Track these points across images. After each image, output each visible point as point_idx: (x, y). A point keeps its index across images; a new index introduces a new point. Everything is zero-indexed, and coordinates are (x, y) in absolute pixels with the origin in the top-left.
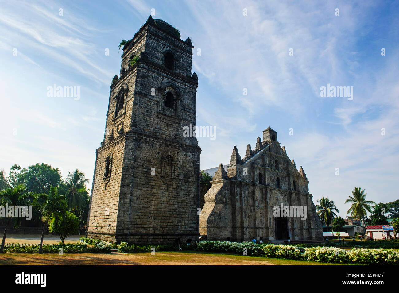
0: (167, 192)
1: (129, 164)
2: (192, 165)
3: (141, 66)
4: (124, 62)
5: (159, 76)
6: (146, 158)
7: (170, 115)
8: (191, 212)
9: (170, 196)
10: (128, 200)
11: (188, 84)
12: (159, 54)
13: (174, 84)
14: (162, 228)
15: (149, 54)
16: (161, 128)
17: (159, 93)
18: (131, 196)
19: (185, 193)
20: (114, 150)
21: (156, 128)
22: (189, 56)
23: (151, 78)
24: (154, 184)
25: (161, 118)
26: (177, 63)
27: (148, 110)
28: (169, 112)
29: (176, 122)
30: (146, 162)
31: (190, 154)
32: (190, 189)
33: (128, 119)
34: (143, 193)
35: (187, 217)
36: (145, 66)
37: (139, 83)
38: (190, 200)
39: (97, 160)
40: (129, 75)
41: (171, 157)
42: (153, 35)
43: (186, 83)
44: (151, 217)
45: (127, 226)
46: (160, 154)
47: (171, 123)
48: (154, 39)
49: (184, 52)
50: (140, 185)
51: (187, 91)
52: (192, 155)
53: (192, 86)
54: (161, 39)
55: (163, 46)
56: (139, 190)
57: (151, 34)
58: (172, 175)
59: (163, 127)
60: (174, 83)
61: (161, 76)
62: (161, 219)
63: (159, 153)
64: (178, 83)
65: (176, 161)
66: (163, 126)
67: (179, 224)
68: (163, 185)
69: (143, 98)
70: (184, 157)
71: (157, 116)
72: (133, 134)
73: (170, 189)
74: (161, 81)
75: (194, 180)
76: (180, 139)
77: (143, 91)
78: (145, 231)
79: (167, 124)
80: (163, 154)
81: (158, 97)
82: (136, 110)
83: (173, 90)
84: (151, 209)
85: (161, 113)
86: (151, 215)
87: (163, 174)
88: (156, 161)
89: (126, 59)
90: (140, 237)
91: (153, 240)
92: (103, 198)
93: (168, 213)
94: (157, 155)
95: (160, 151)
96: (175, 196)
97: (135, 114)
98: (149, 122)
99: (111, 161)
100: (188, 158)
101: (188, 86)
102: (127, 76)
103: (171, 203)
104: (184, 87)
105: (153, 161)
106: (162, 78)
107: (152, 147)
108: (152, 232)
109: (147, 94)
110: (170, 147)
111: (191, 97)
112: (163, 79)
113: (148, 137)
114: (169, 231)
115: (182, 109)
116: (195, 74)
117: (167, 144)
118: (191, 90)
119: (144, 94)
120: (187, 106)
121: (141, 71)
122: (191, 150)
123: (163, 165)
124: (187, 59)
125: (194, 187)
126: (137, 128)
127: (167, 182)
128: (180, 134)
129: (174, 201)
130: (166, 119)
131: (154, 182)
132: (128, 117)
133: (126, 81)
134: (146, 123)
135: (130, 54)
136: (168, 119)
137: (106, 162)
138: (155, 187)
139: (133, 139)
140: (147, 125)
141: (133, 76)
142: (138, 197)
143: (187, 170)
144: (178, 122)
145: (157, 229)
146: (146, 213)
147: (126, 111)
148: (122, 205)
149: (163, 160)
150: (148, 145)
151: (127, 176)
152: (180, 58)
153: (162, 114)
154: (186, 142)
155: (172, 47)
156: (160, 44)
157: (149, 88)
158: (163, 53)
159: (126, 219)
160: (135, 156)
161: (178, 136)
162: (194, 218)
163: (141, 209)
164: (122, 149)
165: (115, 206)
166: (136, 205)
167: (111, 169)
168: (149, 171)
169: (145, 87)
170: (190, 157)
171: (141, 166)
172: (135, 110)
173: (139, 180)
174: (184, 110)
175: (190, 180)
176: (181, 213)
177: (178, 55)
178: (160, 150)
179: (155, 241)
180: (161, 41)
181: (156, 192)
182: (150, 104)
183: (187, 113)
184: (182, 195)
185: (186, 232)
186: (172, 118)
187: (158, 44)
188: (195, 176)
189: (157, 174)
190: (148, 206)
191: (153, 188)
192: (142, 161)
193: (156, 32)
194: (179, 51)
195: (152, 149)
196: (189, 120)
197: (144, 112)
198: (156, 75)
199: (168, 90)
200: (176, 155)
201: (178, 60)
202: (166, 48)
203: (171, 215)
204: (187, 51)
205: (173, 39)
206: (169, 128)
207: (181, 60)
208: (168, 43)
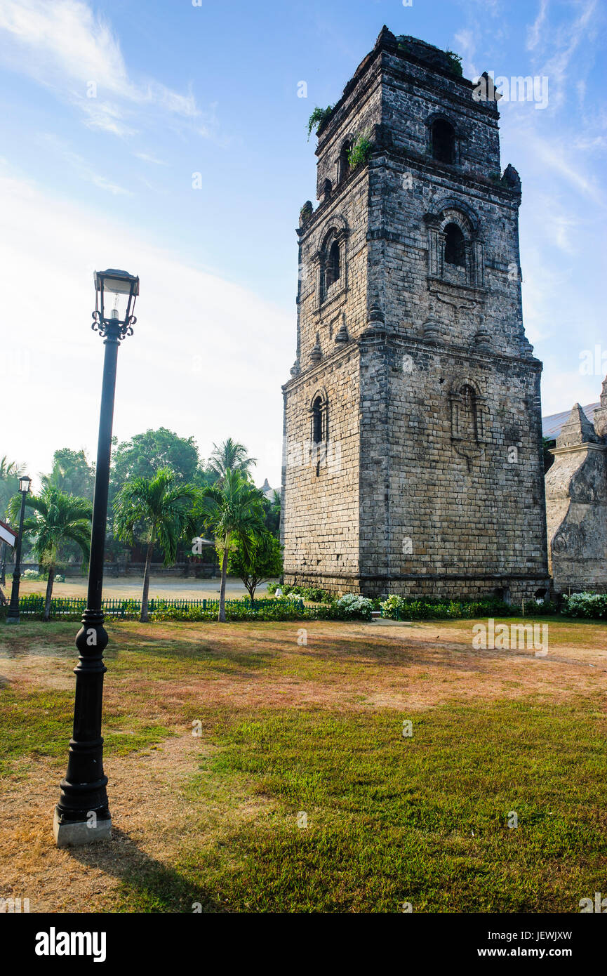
0: (468, 475)
1: (376, 412)
2: (522, 406)
3: (376, 163)
4: (323, 164)
5: (424, 185)
6: (412, 395)
7: (459, 283)
8: (528, 522)
9: (476, 485)
10: (382, 498)
11: (496, 199)
12: (417, 127)
13: (462, 202)
14: (464, 561)
15: (392, 128)
16: (440, 317)
17: (427, 228)
18: (387, 487)
19: (511, 478)
20: (329, 382)
21: (428, 320)
22: (490, 124)
23: (405, 192)
24: (437, 458)
25: (437, 292)
26: (463, 144)
27: (405, 274)
28: (456, 275)
29: (476, 301)
30: (413, 405)
31: (516, 380)
33: (356, 304)
34: (413, 479)
35: (519, 537)
36: (386, 160)
37: (378, 207)
38: (524, 495)
39: (288, 411)
40: (345, 192)
41: (472, 391)
42: (397, 78)
43: (492, 196)
44: (435, 537)
45: (383, 559)
46: (445, 382)
47: (462, 305)
48: (401, 88)
49: (478, 114)
50: (406, 461)
51: (495, 217)
52: (521, 382)
53: (506, 201)
54: (415, 84)
56: (405, 474)
57: (391, 75)
58: (476, 434)
59: (446, 314)
60: (463, 199)
61: (428, 182)
62: (460, 541)
63: (442, 381)
64: (473, 201)
65: (485, 400)
66: (444, 314)
67: (502, 553)
68: (457, 460)
69: (391, 245)
70: (503, 387)
71: (428, 289)
72: (378, 338)
73: (474, 468)
74: (429, 198)
75: (531, 445)
76: (489, 342)
77: (389, 227)
78: (424, 570)
79: (455, 307)
80: (452, 383)
81: (425, 239)
82: (376, 279)
83: (461, 216)
84: (434, 518)
85: (437, 280)
86: (437, 531)
87: (455, 433)
88: (437, 402)
89: (328, 157)
90: (415, 582)
91: (445, 590)
92: (314, 496)
93: (473, 526)
94: (439, 387)
95: (444, 375)
96: (488, 486)
97: (376, 288)
98: (409, 305)
99: (325, 408)
100: (512, 389)
101: (494, 203)
102: (341, 196)
103: (479, 503)
104: (487, 206)
105: (431, 402)
106: (431, 188)
107: (424, 367)
108: (441, 570)
109: (399, 235)
110: (466, 364)
111: (507, 230)
112: (434, 192)
113: (413, 344)
114: (479, 570)
115: (487, 266)
116: (510, 170)
117: (460, 358)
118: (504, 214)
119: (393, 234)
120: (499, 255)
121: (380, 174)
122: (518, 370)
123: (454, 410)
124: (486, 132)
125: (531, 462)
126: (383, 322)
127: (467, 452)
128: (486, 331)
129: (485, 497)
130: (451, 296)
131: (436, 452)
132: (355, 299)
133: (338, 210)
134: (404, 308)
135: (338, 141)
136: (455, 293)
137: (310, 412)
138: (440, 465)
139: (379, 350)
140: (407, 314)
141: (357, 193)
142: (403, 491)
143: (511, 422)
144: (480, 300)
145: (452, 565)
146: (424, 527)
147: (349, 283)
148: (367, 509)
149: (452, 399)
150: (415, 362)
151: (373, 440)
152: (469, 131)
153: (440, 282)
154: (503, 349)
155: (446, 103)
156: (416, 98)
157: (402, 217)
158: (426, 123)
159: (379, 541)
160: (388, 392)
161: (482, 335)
162: (536, 537)
163: (413, 518)
164: (352, 376)
165: (350, 512)
166: (399, 510)
167: (328, 428)
168: (421, 426)
169: (392, 216)
170: (516, 387)
171: (402, 414)
172: (373, 277)
173: (400, 449)
174: (493, 268)
175: (520, 445)
176: (505, 527)
177: (463, 123)
178: (443, 373)
179: (449, 592)
180: (418, 91)
181: (442, 477)
182: (408, 259)
183: (500, 274)
184: (504, 483)
185: (517, 571)
186: (465, 292)
187: (411, 101)
188: (531, 434)
189: (441, 434)
190: (428, 511)
191: (435, 468)
192: (403, 404)
193: (404, 67)
194: (465, 111)
195: (425, 372)
196: (506, 294)
197: (395, 281)
198: (416, 182)
199: (449, 217)
200: (483, 384)
201: (464, 137)
202: (432, 109)
203: (482, 532)
204: (484, 110)
205: (447, 81)
206: (460, 316)
207: (471, 137)
208: (436, 93)
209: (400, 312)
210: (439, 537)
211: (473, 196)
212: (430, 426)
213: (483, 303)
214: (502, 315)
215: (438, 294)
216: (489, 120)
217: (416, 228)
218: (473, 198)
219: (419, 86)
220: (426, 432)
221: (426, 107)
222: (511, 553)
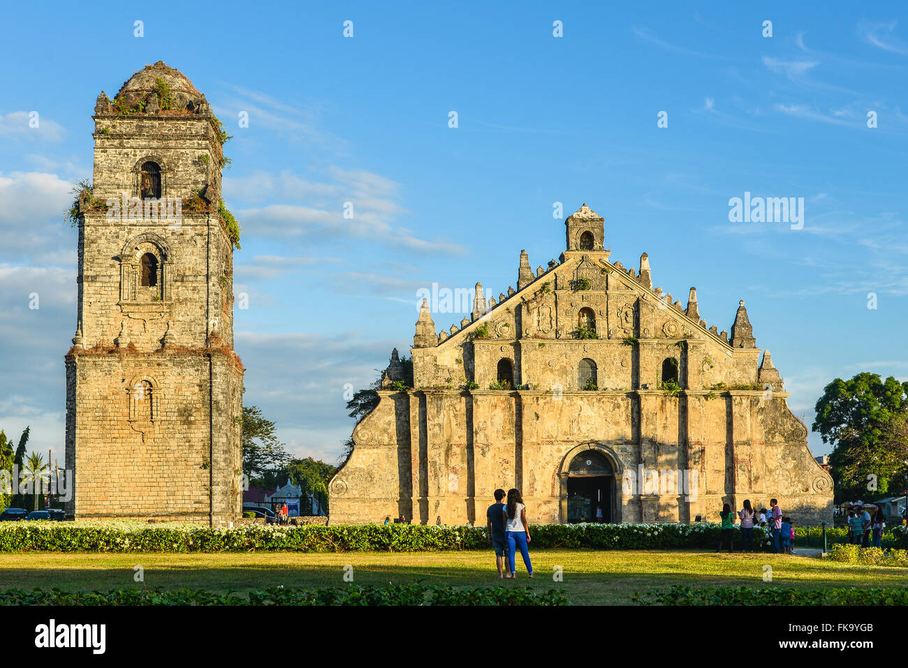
0: (143, 445)
2: (197, 389)
5: (121, 230)
6: (98, 394)
7: (149, 301)
9: (150, 452)
11: (190, 221)
12: (125, 176)
13: (153, 234)
14: (138, 504)
15: (103, 184)
16: (131, 330)
17: (122, 264)
19: (181, 444)
21: (119, 335)
22: (199, 147)
23: (102, 241)
24: (116, 435)
25: (129, 312)
27: (103, 304)
28: (149, 294)
29: (164, 312)
30: (99, 401)
31: (191, 370)
32: (192, 435)
34: (97, 452)
35: (188, 486)
38: (194, 455)
41: (151, 383)
42: (108, 138)
43: (186, 220)
44: (114, 489)
46: (126, 381)
47: (151, 317)
48: (112, 146)
49: (188, 141)
50: (92, 440)
51: (187, 237)
52: (195, 371)
53: (199, 220)
54: (125, 139)
55: (133, 153)
56: (90, 448)
58: (152, 414)
59: (136, 328)
60: (156, 231)
61: (123, 228)
62: (135, 491)
63: (123, 380)
64: (164, 229)
65: (161, 389)
67: (171, 498)
68: (134, 436)
69: (92, 284)
70: (179, 377)
71: (121, 312)
72: (73, 359)
73: (149, 440)
74: (125, 239)
75: (203, 418)
77: (90, 271)
79: (145, 321)
81: (119, 273)
83: (154, 246)
84: (114, 476)
85: (127, 304)
86: (115, 485)
87: (132, 416)
88: (119, 397)
94: (121, 385)
95: (125, 376)
96: (161, 452)
98: (105, 326)
100: (188, 378)
101: (188, 225)
104: (180, 230)
105: (113, 397)
106: (126, 230)
107: (108, 373)
109: (97, 276)
110: (145, 365)
111: (199, 246)
112: (129, 233)
113: (99, 358)
115: (176, 281)
118: (197, 232)
119: (92, 276)
120: (189, 269)
123: (132, 400)
125: (203, 430)
127: (142, 429)
128: (172, 334)
129: (158, 459)
130: (141, 312)
131: (116, 431)
136: (147, 309)
138: (119, 440)
139: (73, 367)
140: (104, 333)
142: (89, 460)
143: (185, 402)
144: (168, 310)
145: (128, 507)
146: (105, 483)
149: (131, 392)
150: (101, 371)
152: (176, 161)
153: (131, 304)
154: (190, 344)
155: (155, 144)
156: (125, 151)
157: (100, 261)
158: (135, 170)
161: (167, 338)
163: (96, 477)
166: (86, 473)
168: (105, 415)
170: (191, 375)
171: (90, 408)
173: (87, 432)
174: (182, 281)
175: (192, 418)
176: (175, 480)
177: (170, 157)
180: (128, 143)
181: (121, 448)
182: (105, 292)
183: (190, 285)
184: (176, 448)
185: (185, 510)
186: (155, 306)
187: (120, 155)
188: (203, 409)
189: (121, 418)
190: (109, 472)
191: (115, 442)
192: (91, 402)
193: (114, 127)
194: (173, 145)
195: (109, 376)
196: (195, 299)
197: (95, 311)
198: (113, 229)
199: (144, 249)
200: (160, 378)
201: (170, 169)
202: (141, 155)
203: (154, 484)
204: (192, 137)
205: (156, 123)
206: (148, 326)
207: (178, 166)
208: (145, 139)
209: (98, 333)
210: (118, 489)
211: (165, 225)
212: (112, 414)
213: (171, 312)
214: (188, 319)
215: (129, 314)
216: (199, 144)
217: (112, 266)
218: (166, 227)
219: (129, 139)
220: (108, 418)
221: (135, 155)
222: (180, 497)
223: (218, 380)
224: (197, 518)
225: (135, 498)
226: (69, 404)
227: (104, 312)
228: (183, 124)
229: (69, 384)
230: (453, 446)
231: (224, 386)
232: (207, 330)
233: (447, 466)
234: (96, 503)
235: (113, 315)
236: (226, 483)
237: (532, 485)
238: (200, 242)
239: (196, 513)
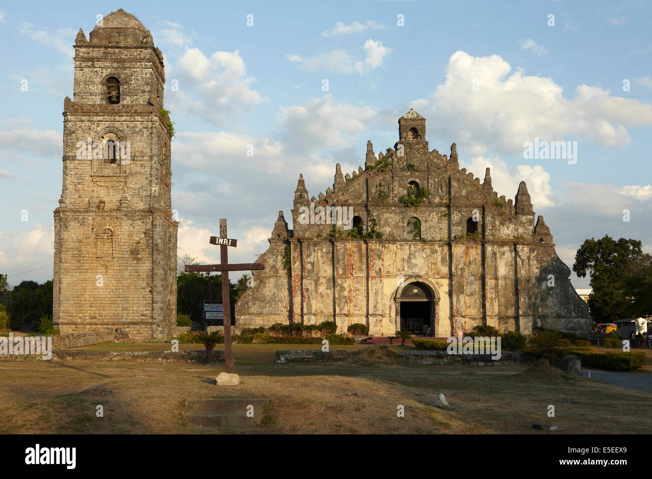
0: (106, 275)
1: (58, 248)
2: (143, 236)
5: (92, 124)
7: (112, 174)
9: (110, 279)
11: (139, 118)
13: (115, 127)
14: (102, 316)
15: (80, 93)
16: (99, 194)
19: (132, 274)
21: (91, 197)
23: (79, 132)
24: (88, 267)
27: (79, 176)
28: (110, 169)
29: (121, 181)
30: (76, 243)
31: (139, 222)
32: (140, 268)
34: (74, 279)
35: (136, 303)
38: (141, 282)
41: (111, 231)
42: (84, 61)
43: (136, 117)
46: (95, 230)
47: (113, 185)
48: (87, 66)
49: (138, 63)
50: (71, 270)
51: (137, 130)
52: (142, 222)
53: (146, 118)
54: (95, 61)
57: (80, 61)
58: (112, 254)
60: (115, 125)
61: (94, 122)
62: (100, 306)
63: (93, 229)
64: (122, 124)
65: (119, 235)
66: (101, 192)
67: (125, 312)
68: (100, 268)
69: (72, 162)
70: (131, 227)
71: (92, 181)
73: (110, 271)
74: (95, 130)
75: (147, 256)
77: (70, 153)
78: (80, 320)
79: (108, 187)
80: (98, 230)
83: (115, 135)
84: (86, 296)
85: (97, 176)
86: (87, 302)
87: (98, 254)
88: (90, 240)
93: (108, 299)
94: (91, 232)
96: (118, 279)
98: (81, 191)
100: (136, 228)
101: (137, 121)
104: (132, 124)
105: (86, 240)
106: (96, 124)
107: (83, 224)
108: (89, 320)
110: (108, 218)
111: (145, 135)
112: (98, 126)
113: (76, 213)
114: (111, 320)
118: (144, 126)
119: (72, 156)
121: (67, 126)
123: (99, 243)
124: (143, 73)
125: (147, 265)
126: (65, 204)
127: (106, 263)
129: (116, 285)
130: (105, 182)
131: (88, 265)
134: (78, 194)
136: (108, 180)
138: (90, 271)
139: (59, 219)
140: (80, 196)
142: (69, 284)
143: (135, 245)
144: (124, 180)
145: (95, 318)
146: (80, 301)
150: (78, 222)
151: (57, 262)
152: (130, 77)
154: (139, 205)
155: (115, 65)
156: (95, 69)
160: (63, 239)
161: (124, 200)
163: (74, 296)
166: (67, 293)
168: (80, 253)
169: (73, 146)
170: (139, 226)
171: (70, 248)
173: (68, 265)
174: (133, 160)
175: (140, 256)
176: (128, 299)
177: (126, 74)
178: (93, 225)
180: (97, 64)
182: (81, 168)
183: (139, 163)
184: (128, 277)
185: (134, 321)
186: (114, 178)
187: (92, 72)
188: (147, 250)
189: (91, 256)
190: (83, 293)
191: (87, 272)
192: (71, 244)
193: (88, 53)
194: (128, 65)
195: (83, 226)
196: (142, 173)
197: (74, 181)
198: (87, 124)
199: (108, 138)
200: (117, 227)
201: (126, 83)
202: (106, 73)
203: (114, 302)
204: (141, 60)
205: (117, 50)
206: (111, 191)
207: (132, 81)
208: (109, 61)
209: (76, 196)
210: (88, 305)
211: (122, 121)
212: (85, 252)
213: (126, 182)
214: (137, 186)
215: (97, 183)
216: (146, 65)
219: (98, 61)
220: (83, 255)
221: (102, 73)
222: (131, 312)
223: (158, 229)
224: (143, 326)
225: (101, 312)
226: (56, 244)
227: (80, 181)
228: (135, 51)
229: (56, 231)
230: (321, 278)
231: (162, 233)
232: (150, 194)
233: (316, 292)
234: (74, 315)
235: (86, 183)
236: (163, 302)
237: (375, 307)
238: (146, 133)
239: (142, 323)
